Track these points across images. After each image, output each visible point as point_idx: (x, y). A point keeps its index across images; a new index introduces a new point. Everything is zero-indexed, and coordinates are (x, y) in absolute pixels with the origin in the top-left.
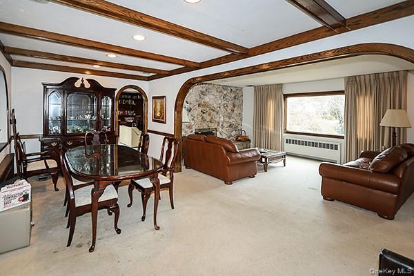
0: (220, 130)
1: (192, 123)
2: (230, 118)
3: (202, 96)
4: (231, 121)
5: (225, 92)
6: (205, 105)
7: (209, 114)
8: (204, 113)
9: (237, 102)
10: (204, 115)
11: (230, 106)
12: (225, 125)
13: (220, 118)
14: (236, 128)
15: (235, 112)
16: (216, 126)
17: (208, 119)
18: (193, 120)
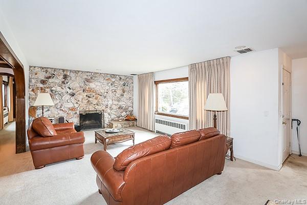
0: (109, 111)
1: (76, 106)
2: (119, 101)
3: (87, 83)
4: (120, 103)
5: (113, 80)
6: (90, 90)
7: (96, 98)
8: (89, 97)
9: (126, 88)
10: (90, 99)
11: (119, 92)
12: (115, 107)
13: (108, 101)
14: (126, 110)
15: (125, 96)
16: (104, 108)
17: (95, 102)
18: (77, 103)
